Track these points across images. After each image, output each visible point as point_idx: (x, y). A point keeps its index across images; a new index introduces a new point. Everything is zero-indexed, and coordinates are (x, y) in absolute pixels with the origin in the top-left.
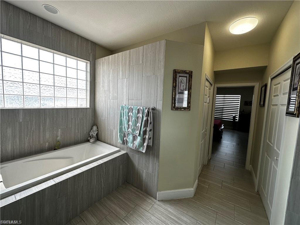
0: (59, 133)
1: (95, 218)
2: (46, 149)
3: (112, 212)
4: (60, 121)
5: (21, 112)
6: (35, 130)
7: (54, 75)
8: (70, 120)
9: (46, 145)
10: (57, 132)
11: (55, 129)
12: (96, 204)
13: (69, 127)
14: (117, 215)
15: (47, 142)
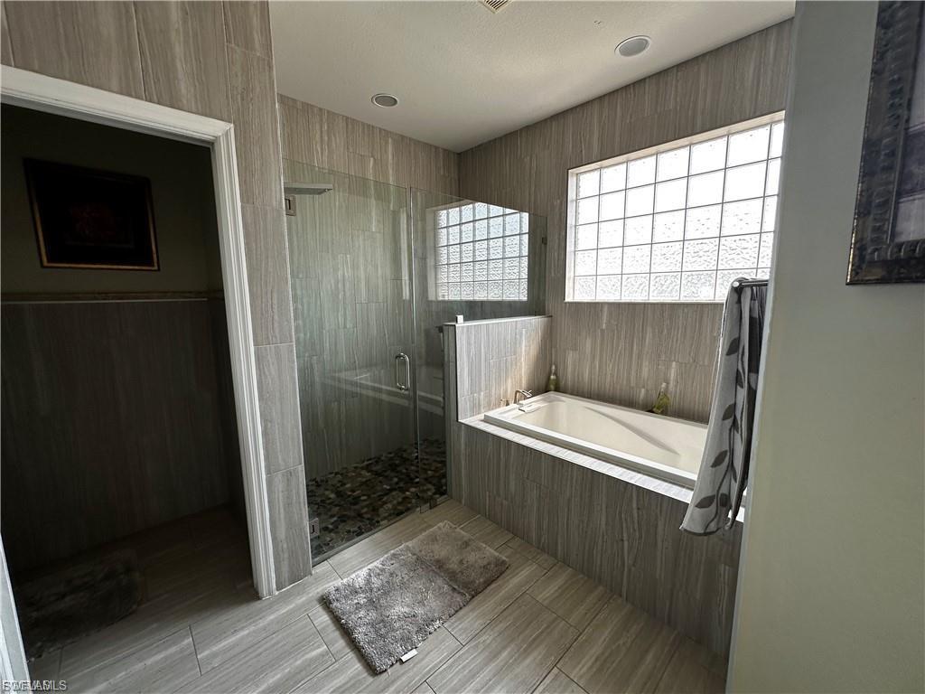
0: (673, 374)
1: (557, 594)
2: (641, 402)
3: (581, 634)
4: (677, 340)
5: (606, 309)
6: (623, 352)
7: (686, 209)
8: (708, 341)
9: (640, 392)
10: (668, 368)
11: (663, 357)
12: (601, 588)
13: (701, 363)
14: (572, 649)
15: (644, 387)
